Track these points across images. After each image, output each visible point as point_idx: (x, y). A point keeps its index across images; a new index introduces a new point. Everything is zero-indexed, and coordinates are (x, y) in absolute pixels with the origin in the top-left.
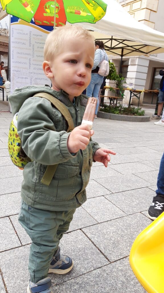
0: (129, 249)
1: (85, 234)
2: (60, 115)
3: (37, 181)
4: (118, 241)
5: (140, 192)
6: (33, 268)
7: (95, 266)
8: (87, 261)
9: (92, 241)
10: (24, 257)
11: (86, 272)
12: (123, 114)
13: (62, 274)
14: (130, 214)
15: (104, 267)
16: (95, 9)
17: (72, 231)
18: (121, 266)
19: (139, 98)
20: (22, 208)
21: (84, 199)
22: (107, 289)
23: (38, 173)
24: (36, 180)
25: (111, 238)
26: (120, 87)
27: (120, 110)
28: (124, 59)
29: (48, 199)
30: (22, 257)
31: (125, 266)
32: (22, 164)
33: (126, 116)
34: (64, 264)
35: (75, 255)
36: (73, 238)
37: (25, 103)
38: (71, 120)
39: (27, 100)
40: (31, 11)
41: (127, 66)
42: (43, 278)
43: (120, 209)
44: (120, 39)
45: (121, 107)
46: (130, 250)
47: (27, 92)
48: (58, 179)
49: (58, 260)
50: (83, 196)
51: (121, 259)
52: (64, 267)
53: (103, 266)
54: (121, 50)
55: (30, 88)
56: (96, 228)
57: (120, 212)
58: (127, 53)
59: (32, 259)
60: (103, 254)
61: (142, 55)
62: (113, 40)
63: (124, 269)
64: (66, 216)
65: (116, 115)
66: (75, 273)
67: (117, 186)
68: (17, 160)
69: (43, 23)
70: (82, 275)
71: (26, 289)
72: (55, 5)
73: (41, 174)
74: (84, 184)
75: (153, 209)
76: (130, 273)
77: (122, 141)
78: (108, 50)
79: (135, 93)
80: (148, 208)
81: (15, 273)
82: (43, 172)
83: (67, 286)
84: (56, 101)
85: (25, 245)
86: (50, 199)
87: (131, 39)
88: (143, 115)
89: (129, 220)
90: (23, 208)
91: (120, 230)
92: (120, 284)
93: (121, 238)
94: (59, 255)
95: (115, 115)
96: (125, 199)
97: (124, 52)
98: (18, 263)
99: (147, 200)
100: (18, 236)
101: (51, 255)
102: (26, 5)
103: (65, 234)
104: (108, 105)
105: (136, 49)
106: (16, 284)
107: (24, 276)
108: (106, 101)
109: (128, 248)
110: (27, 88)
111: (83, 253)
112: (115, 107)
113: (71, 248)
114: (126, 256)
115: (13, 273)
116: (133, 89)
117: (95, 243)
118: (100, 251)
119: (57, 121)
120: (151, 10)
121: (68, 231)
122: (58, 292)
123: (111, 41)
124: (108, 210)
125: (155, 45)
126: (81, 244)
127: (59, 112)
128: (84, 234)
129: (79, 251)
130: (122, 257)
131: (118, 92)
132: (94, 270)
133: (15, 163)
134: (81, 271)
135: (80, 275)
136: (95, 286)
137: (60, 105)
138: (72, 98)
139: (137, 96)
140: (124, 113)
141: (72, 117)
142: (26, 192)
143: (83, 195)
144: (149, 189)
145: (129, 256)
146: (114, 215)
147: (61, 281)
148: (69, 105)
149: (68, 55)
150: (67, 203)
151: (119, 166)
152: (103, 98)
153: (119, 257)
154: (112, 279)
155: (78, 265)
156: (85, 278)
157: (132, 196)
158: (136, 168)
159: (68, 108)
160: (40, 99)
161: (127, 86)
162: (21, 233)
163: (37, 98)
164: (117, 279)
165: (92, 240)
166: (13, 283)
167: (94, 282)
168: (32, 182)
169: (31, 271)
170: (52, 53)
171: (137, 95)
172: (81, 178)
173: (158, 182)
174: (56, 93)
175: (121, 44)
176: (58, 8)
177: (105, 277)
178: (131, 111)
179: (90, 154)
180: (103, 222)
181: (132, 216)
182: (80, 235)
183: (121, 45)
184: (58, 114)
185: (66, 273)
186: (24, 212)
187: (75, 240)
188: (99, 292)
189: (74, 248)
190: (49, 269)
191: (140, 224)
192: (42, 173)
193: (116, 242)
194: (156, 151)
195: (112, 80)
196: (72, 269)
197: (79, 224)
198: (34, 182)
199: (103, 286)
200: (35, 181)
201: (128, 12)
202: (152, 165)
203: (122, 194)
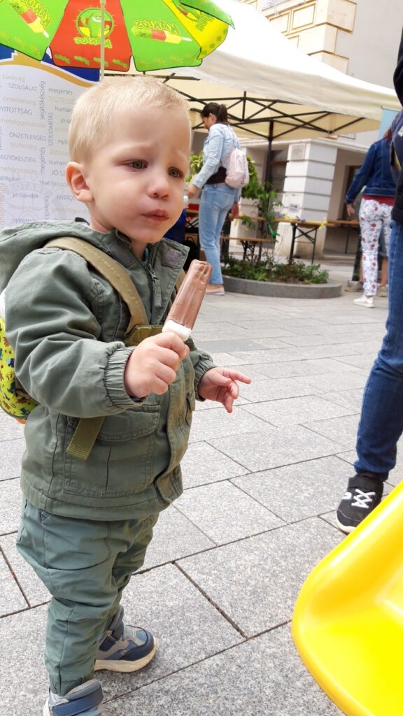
0: (292, 605)
1: (184, 572)
2: (109, 291)
3: (58, 450)
4: (265, 588)
5: (317, 467)
6: (57, 659)
7: (209, 648)
8: (189, 637)
9: (201, 591)
10: (35, 635)
11: (186, 664)
12: (275, 281)
13: (130, 671)
14: (293, 520)
15: (230, 650)
16: (201, 28)
17: (153, 568)
18: (272, 645)
19: (314, 241)
20: (25, 517)
21: (177, 489)
22: (239, 702)
23: (60, 431)
24: (54, 447)
25: (247, 581)
26: (268, 214)
27: (269, 271)
28: (276, 146)
29: (85, 492)
30: (29, 635)
31: (281, 645)
32: (23, 410)
33: (283, 284)
34: (133, 646)
35: (161, 624)
36: (154, 583)
37: (23, 263)
38: (137, 302)
39: (28, 256)
40: (42, 31)
41: (283, 164)
42: (81, 682)
43: (270, 511)
44: (264, 98)
45: (271, 263)
46: (293, 607)
47: (30, 237)
48: (110, 445)
49: (117, 639)
50: (172, 484)
51: (273, 629)
52: (135, 653)
53: (228, 649)
54: (267, 124)
55: (37, 226)
56: (211, 557)
57: (268, 517)
58: (284, 131)
59: (52, 639)
60: (229, 620)
61: (321, 138)
62: (247, 102)
63: (279, 652)
64: (134, 532)
65: (259, 282)
66: (162, 667)
67: (262, 456)
68: (9, 399)
69: (73, 60)
70: (177, 671)
71: (42, 711)
72: (103, 17)
73: (68, 433)
74: (174, 453)
75: (349, 507)
76: (295, 662)
77: (275, 347)
78: (235, 125)
79: (305, 230)
80: (337, 505)
81: (13, 675)
82: (72, 427)
83: (142, 700)
84: (99, 257)
85: (38, 606)
86: (92, 493)
87: (291, 99)
88: (325, 282)
89: (290, 536)
90: (28, 515)
91: (269, 561)
92: (269, 688)
93: (272, 580)
94: (121, 626)
95: (256, 284)
96: (281, 486)
97: (274, 129)
98: (20, 650)
99: (335, 486)
100: (19, 585)
101: (100, 626)
102: (31, 18)
103: (134, 574)
104: (240, 258)
105: (305, 123)
106: (16, 700)
107: (35, 680)
108: (236, 249)
109: (290, 602)
110: (31, 226)
111: (180, 618)
112: (257, 264)
113: (151, 609)
114: (285, 621)
115: (9, 673)
116: (299, 220)
117: (208, 594)
118: (222, 613)
119: (102, 305)
120: (338, 28)
121: (142, 569)
122: (121, 714)
123: (242, 103)
124: (241, 513)
125: (349, 113)
126: (175, 597)
127: (108, 284)
128: (182, 574)
129: (170, 614)
130: (274, 625)
131: (264, 229)
132: (206, 659)
133: (6, 409)
134: (175, 663)
135: (174, 672)
136: (210, 696)
137: (109, 266)
138: (139, 249)
139: (308, 237)
140: (278, 277)
141: (141, 293)
142: (32, 476)
143: (173, 479)
144: (339, 461)
145: (290, 621)
146: (255, 525)
147: (128, 688)
148: (132, 266)
149: (125, 147)
150: (132, 500)
151: (267, 407)
152: (228, 241)
153: (268, 624)
154: (250, 679)
155: (168, 649)
156: (186, 679)
157: (299, 478)
158: (308, 410)
159: (130, 272)
160: (60, 255)
161: (284, 211)
162: (27, 578)
163: (52, 250)
164: (262, 677)
165: (202, 586)
166: (8, 699)
167: (206, 686)
168: (46, 451)
169: (52, 666)
170: (88, 143)
171: (309, 234)
172: (167, 438)
173: (360, 442)
174: (100, 237)
175: (267, 110)
176: (109, 23)
177: (233, 674)
178: (294, 272)
179: (187, 381)
180: (228, 542)
181: (298, 526)
182: (171, 576)
183: (267, 114)
184: (104, 288)
185: (137, 669)
186: (29, 526)
187: (160, 590)
188: (220, 709)
189: (157, 609)
190: (97, 661)
191: (318, 543)
192: (70, 429)
193: (259, 590)
194: (357, 369)
195: (248, 198)
196: (154, 657)
197: (171, 549)
198: (50, 453)
199: (228, 696)
200: (52, 451)
201: (283, 32)
202: (346, 401)
203: (275, 474)
